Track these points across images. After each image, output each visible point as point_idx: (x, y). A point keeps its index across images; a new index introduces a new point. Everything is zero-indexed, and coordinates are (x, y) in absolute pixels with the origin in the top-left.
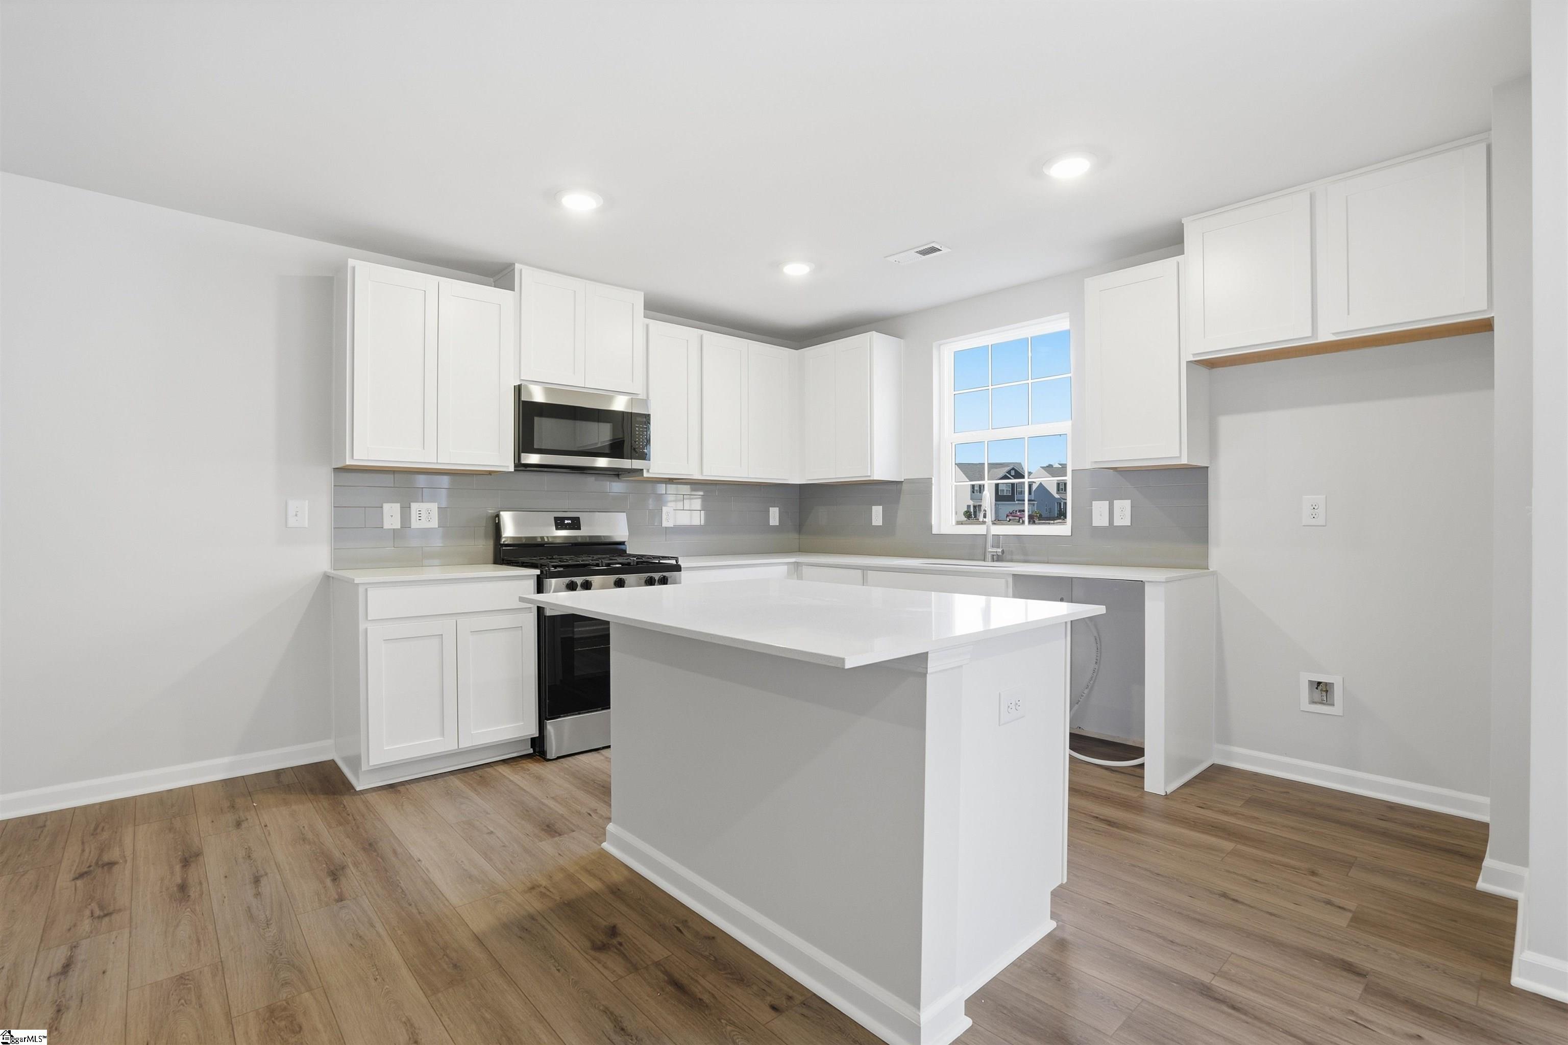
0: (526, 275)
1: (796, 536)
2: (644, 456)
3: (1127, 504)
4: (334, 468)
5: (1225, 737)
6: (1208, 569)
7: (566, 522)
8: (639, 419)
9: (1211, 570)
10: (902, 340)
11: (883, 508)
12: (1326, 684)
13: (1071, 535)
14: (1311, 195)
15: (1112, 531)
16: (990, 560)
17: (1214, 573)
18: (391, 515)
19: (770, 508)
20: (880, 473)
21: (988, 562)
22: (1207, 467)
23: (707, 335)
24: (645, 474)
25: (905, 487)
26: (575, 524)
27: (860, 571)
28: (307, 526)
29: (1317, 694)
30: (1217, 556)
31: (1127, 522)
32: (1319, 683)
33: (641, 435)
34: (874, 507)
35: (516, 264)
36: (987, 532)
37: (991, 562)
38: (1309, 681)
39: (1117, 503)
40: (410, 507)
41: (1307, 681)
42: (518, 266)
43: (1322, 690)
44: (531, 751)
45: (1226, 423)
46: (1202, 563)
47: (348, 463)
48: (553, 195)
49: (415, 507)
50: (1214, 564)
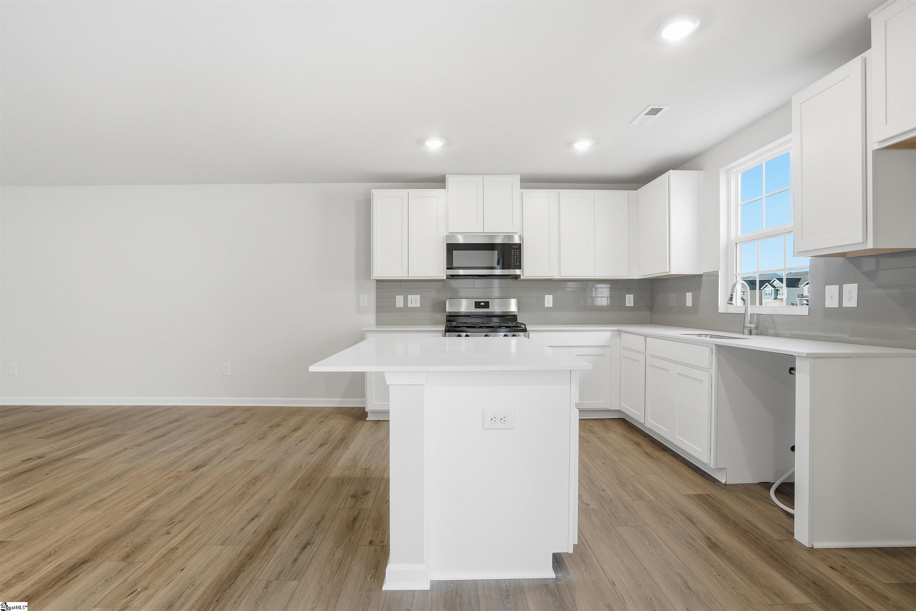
0: (450, 180)
1: (650, 313)
2: (519, 267)
3: (854, 287)
4: (374, 281)
7: (481, 304)
8: (514, 247)
10: (702, 172)
11: (692, 295)
13: (809, 315)
15: (841, 312)
16: (747, 333)
18: (399, 301)
19: (626, 295)
20: (674, 269)
21: (746, 335)
24: (522, 277)
25: (704, 278)
26: (487, 305)
27: (643, 337)
28: (366, 306)
31: (854, 303)
33: (515, 255)
34: (687, 294)
35: (446, 177)
36: (746, 312)
37: (749, 335)
39: (846, 287)
40: (407, 297)
48: (421, 141)
49: (409, 297)
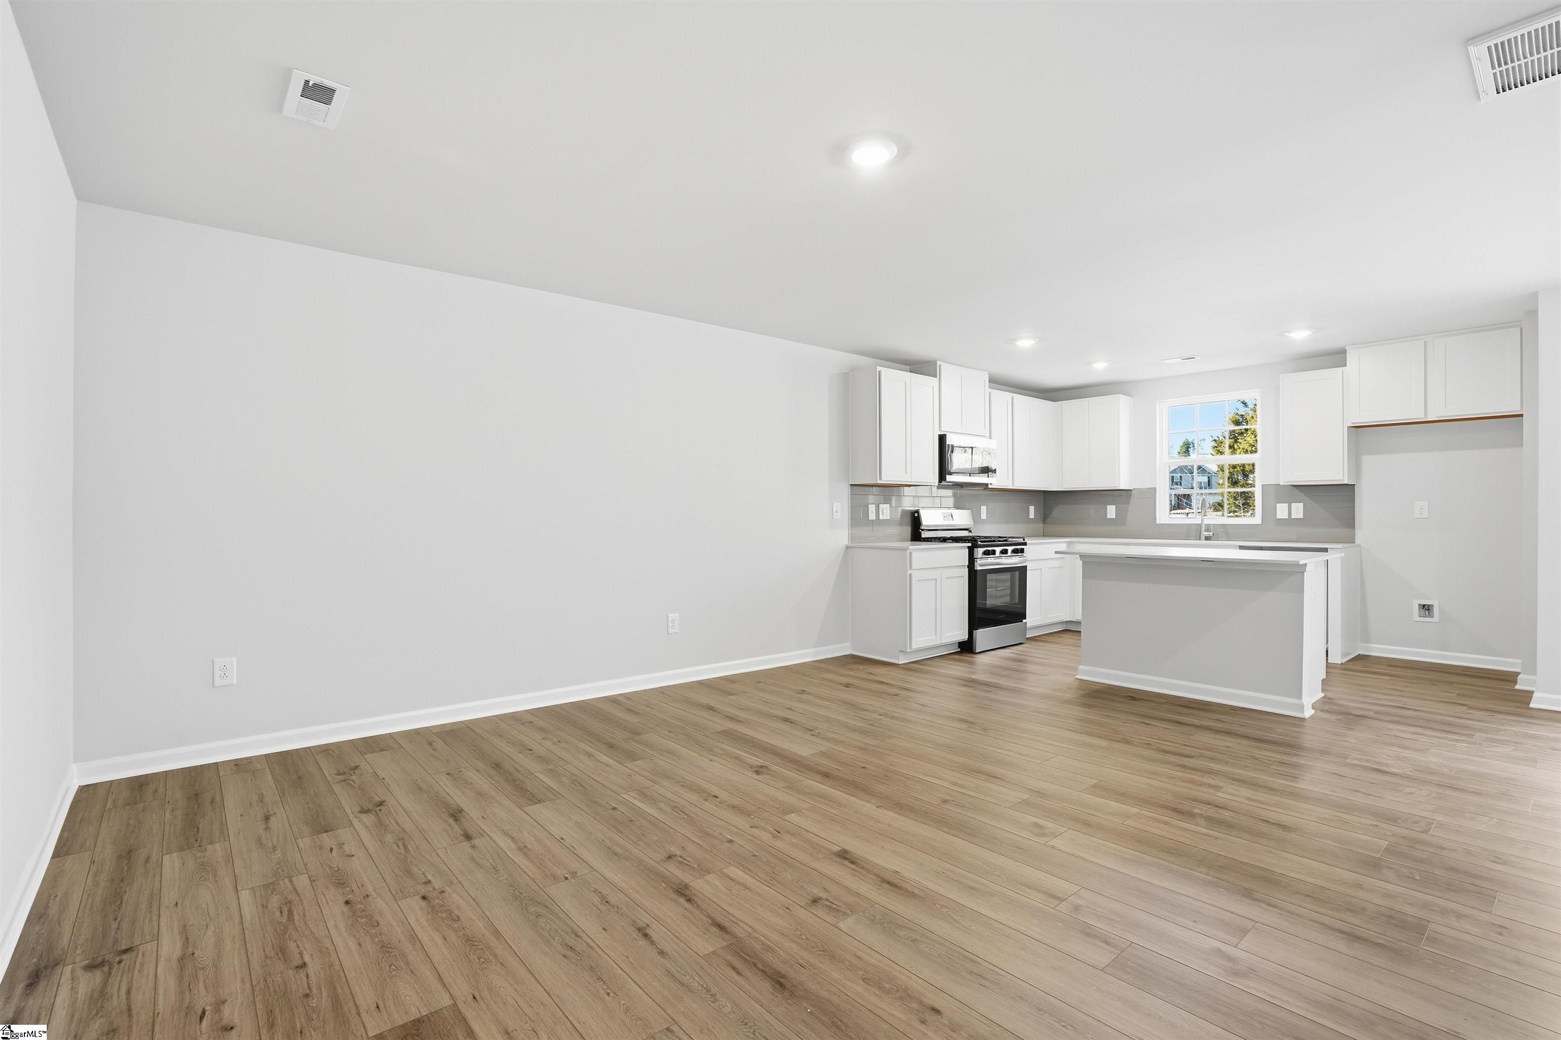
0: (946, 370)
1: (1042, 525)
3: (1301, 506)
4: (851, 485)
5: (1367, 639)
6: (1355, 543)
7: (947, 515)
9: (1356, 543)
10: (1132, 398)
11: (1116, 507)
12: (1428, 605)
13: (1262, 524)
14: (1425, 342)
15: (1290, 522)
17: (1359, 546)
18: (872, 511)
19: (1030, 507)
20: (1123, 484)
22: (1354, 485)
23: (1016, 396)
25: (1134, 493)
26: (951, 517)
28: (840, 518)
29: (1423, 611)
30: (1360, 535)
31: (1301, 516)
32: (1424, 606)
34: (1110, 507)
35: (938, 362)
36: (1202, 522)
38: (1419, 604)
39: (1294, 505)
41: (1417, 605)
42: (939, 363)
43: (1426, 609)
44: (959, 650)
45: (1366, 460)
46: (1351, 540)
47: (878, 483)
49: (880, 506)
50: (1358, 540)
